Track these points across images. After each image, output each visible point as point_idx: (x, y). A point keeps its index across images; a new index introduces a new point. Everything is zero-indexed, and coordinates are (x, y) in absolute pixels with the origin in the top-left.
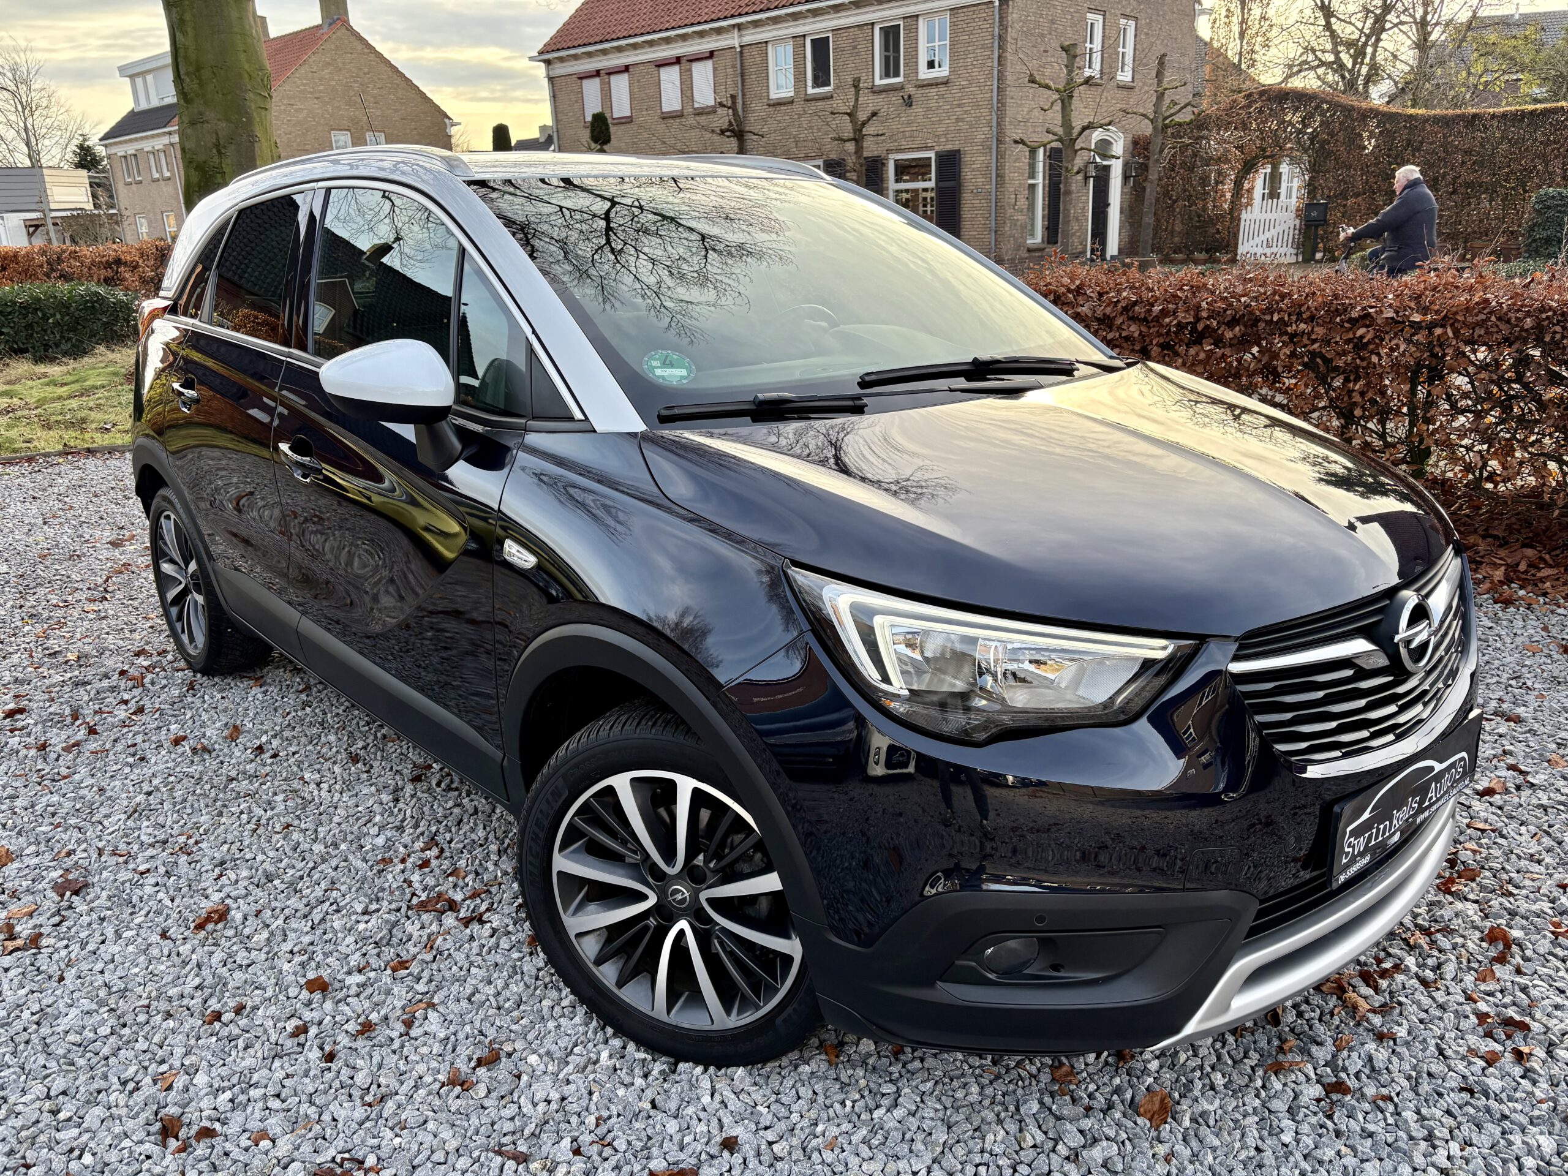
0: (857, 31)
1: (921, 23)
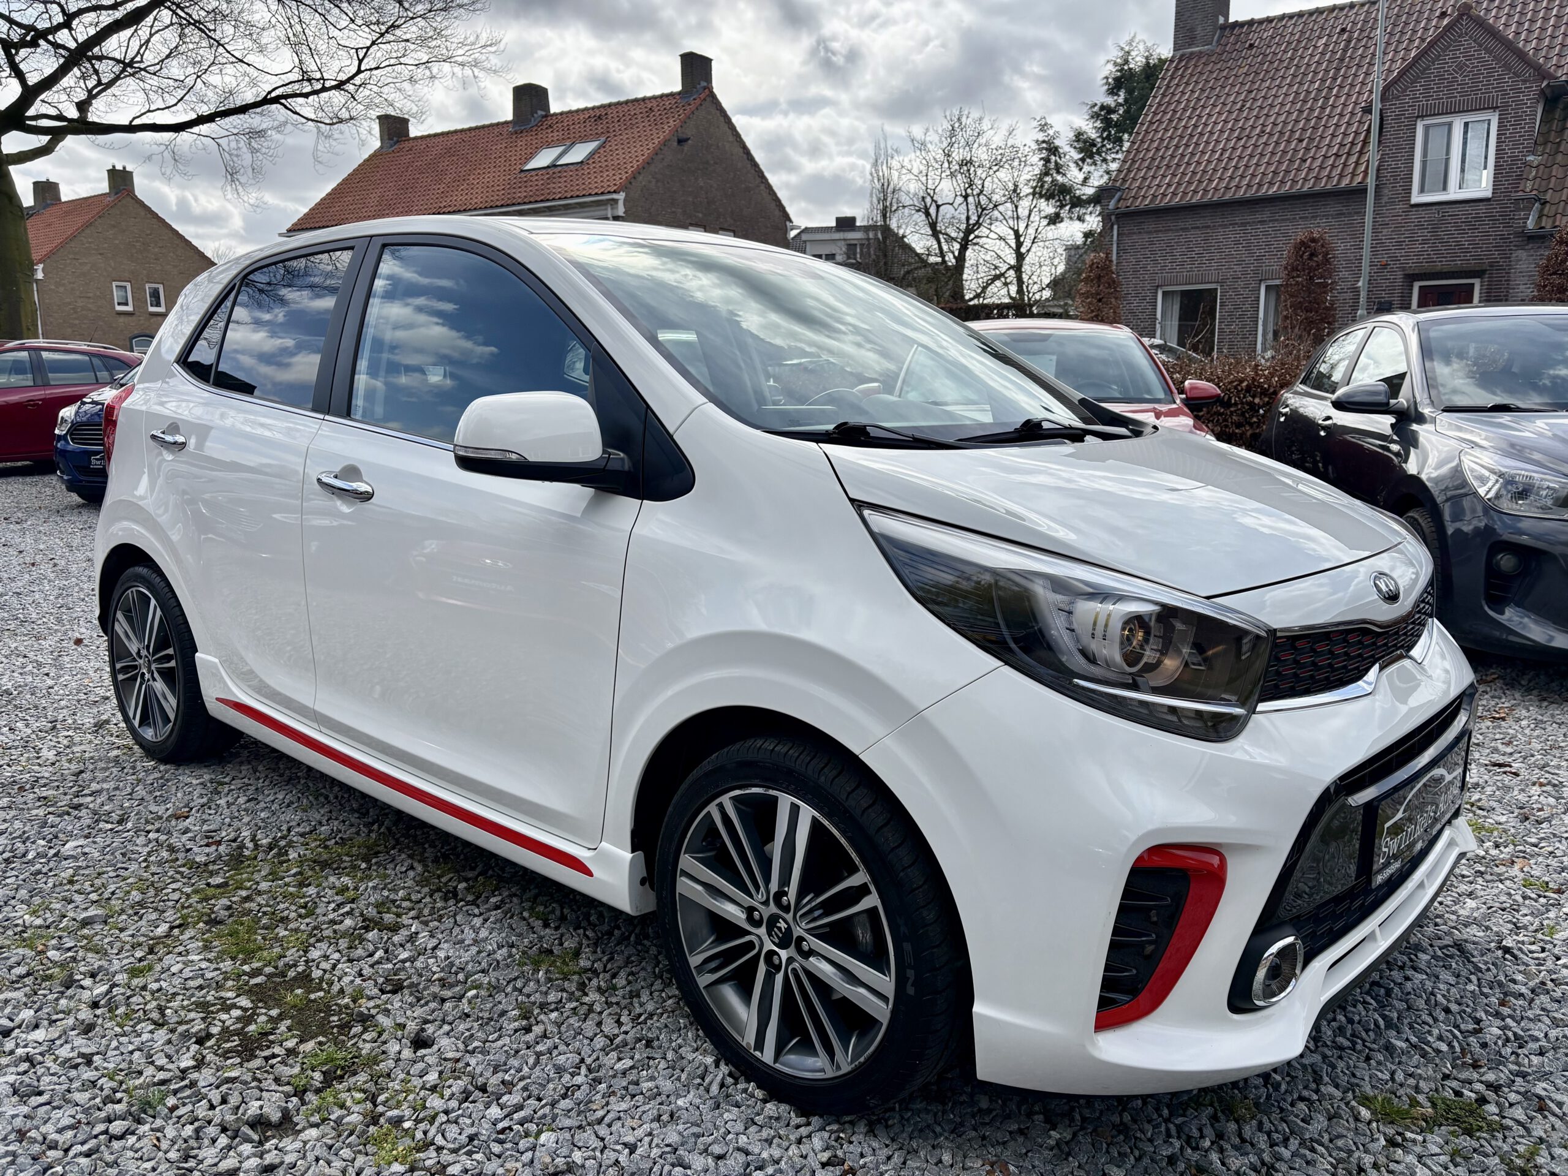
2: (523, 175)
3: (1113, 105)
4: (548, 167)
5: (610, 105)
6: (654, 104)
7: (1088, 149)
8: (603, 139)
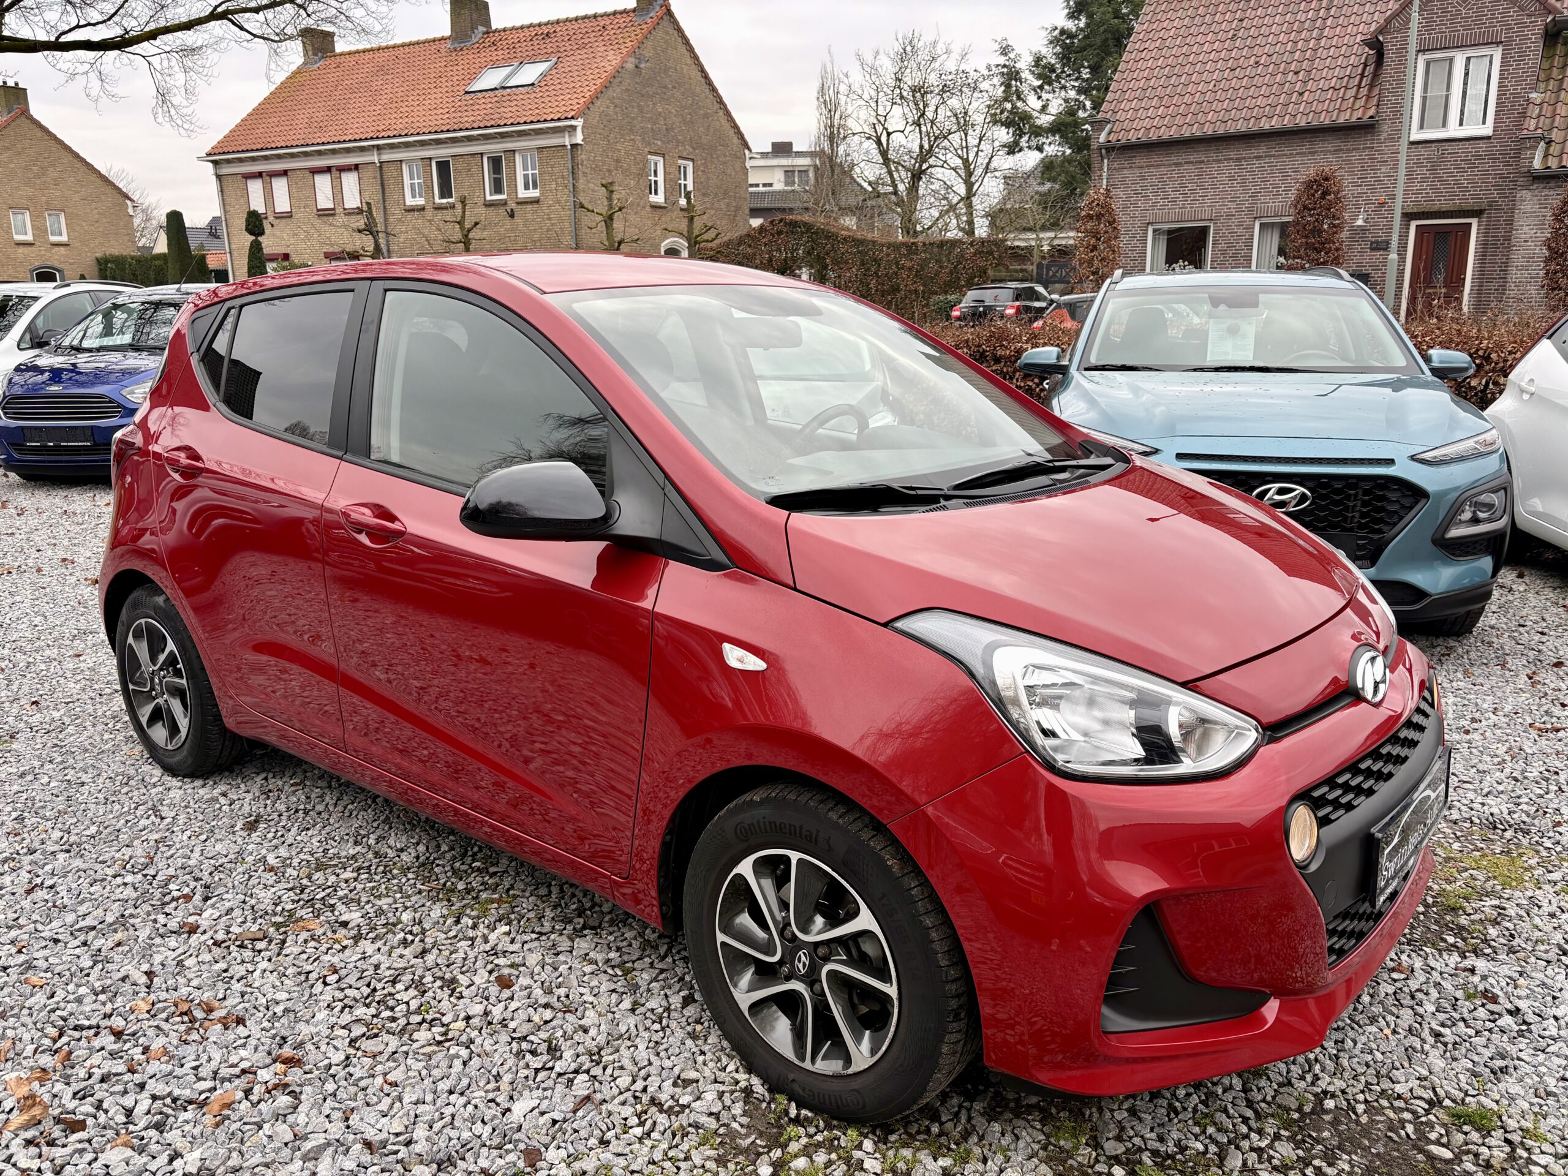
0: (470, 158)
1: (517, 156)
2: (468, 97)
3: (1074, 29)
4: (496, 89)
5: (558, 22)
6: (608, 22)
7: (1046, 74)
8: (554, 60)
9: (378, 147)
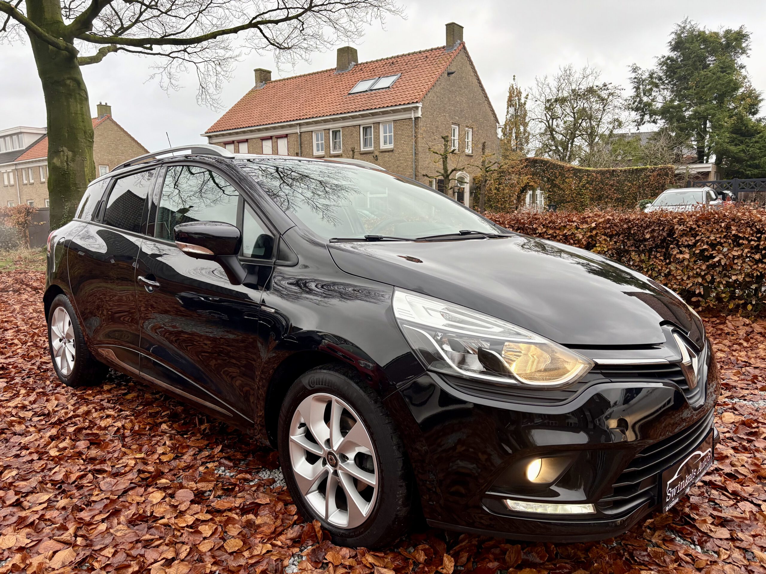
0: (352, 128)
1: (381, 126)
2: (350, 96)
3: (675, 57)
4: (367, 91)
5: (398, 57)
6: (428, 54)
7: (655, 82)
8: (400, 74)
9: (300, 125)
